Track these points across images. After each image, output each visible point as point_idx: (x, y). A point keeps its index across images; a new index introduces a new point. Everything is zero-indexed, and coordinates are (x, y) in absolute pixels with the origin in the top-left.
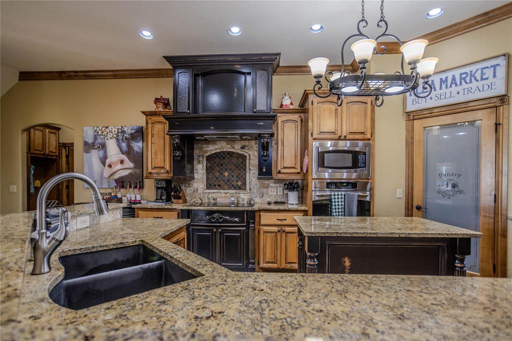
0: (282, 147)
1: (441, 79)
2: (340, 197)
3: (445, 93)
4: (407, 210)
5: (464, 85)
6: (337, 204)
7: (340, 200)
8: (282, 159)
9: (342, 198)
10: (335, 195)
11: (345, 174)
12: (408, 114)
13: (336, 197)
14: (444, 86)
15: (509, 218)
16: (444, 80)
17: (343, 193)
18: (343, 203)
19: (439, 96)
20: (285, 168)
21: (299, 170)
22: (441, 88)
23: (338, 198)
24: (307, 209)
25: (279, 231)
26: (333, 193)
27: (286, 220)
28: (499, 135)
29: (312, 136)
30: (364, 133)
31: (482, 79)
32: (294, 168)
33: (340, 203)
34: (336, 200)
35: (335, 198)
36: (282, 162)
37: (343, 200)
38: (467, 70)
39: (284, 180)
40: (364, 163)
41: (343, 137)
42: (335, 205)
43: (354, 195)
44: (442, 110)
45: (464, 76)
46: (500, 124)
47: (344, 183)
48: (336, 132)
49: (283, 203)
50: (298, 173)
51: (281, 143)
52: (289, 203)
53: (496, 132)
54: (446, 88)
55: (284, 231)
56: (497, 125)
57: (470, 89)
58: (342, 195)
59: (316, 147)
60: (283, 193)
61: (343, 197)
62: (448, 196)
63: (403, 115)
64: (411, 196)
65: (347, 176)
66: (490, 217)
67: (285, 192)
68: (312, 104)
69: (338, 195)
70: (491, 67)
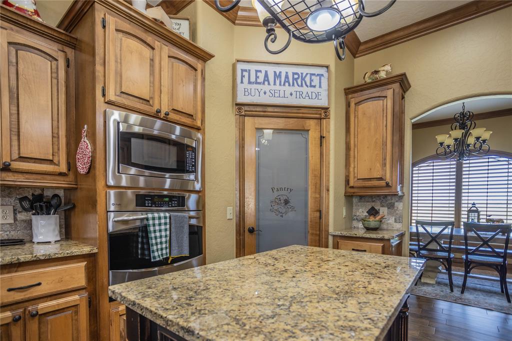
0: (14, 109)
1: (275, 72)
2: (163, 221)
3: (279, 91)
4: (238, 235)
5: (296, 88)
6: (158, 234)
7: (163, 227)
8: (15, 138)
9: (166, 224)
10: (154, 219)
11: (168, 181)
12: (239, 105)
13: (157, 222)
14: (278, 82)
15: (330, 233)
16: (278, 74)
17: (167, 215)
18: (168, 233)
19: (273, 92)
20: (22, 159)
21: (63, 168)
22: (275, 84)
23: (160, 225)
24: (96, 251)
25: (16, 320)
26: (150, 216)
27: (39, 284)
28: (323, 150)
29: (104, 95)
30: (192, 116)
31: (311, 86)
32: (51, 162)
33: (163, 233)
34: (157, 228)
35: (154, 225)
36: (15, 143)
37: (168, 226)
38: (299, 70)
39: (20, 187)
40: (193, 166)
41: (162, 115)
42: (156, 238)
43: (184, 217)
44: (276, 110)
45: (296, 76)
46: (324, 137)
47: (166, 196)
48: (151, 102)
49: (19, 242)
50: (61, 174)
51: (11, 98)
52: (35, 240)
53: (321, 146)
54: (280, 85)
55: (33, 316)
56: (322, 137)
57: (301, 93)
58: (165, 218)
59: (115, 120)
60: (15, 219)
61: (168, 221)
62: (281, 214)
63: (233, 106)
64: (242, 216)
65: (171, 184)
66: (316, 234)
67: (22, 216)
68: (104, 27)
69: (160, 218)
70: (318, 75)
